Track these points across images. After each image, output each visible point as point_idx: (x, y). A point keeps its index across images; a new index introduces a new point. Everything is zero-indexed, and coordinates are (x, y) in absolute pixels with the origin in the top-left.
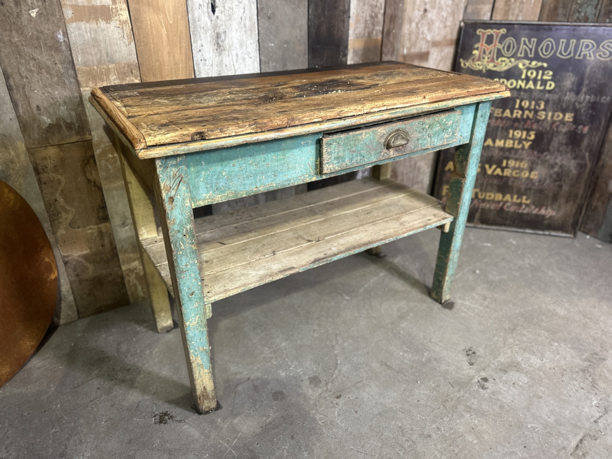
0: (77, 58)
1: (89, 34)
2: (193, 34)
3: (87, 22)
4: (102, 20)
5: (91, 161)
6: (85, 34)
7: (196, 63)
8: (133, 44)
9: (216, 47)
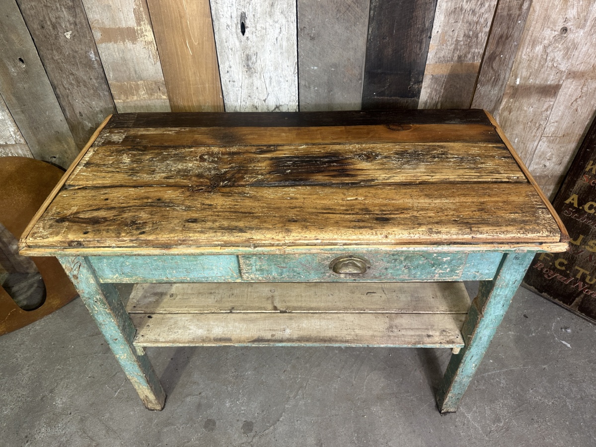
0: (109, 74)
1: (117, 54)
2: (220, 56)
3: (115, 43)
4: (129, 40)
6: (114, 54)
7: (224, 84)
8: (159, 63)
9: (245, 69)
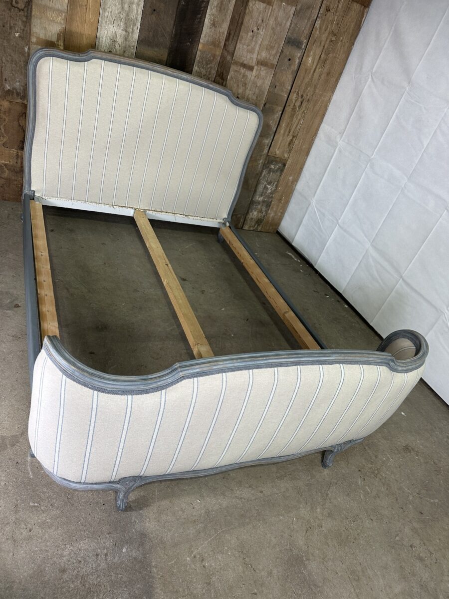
5: (24, 115)
